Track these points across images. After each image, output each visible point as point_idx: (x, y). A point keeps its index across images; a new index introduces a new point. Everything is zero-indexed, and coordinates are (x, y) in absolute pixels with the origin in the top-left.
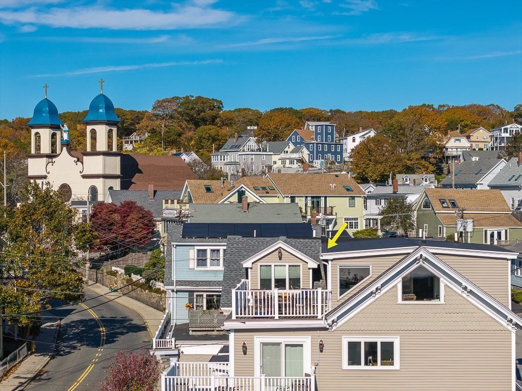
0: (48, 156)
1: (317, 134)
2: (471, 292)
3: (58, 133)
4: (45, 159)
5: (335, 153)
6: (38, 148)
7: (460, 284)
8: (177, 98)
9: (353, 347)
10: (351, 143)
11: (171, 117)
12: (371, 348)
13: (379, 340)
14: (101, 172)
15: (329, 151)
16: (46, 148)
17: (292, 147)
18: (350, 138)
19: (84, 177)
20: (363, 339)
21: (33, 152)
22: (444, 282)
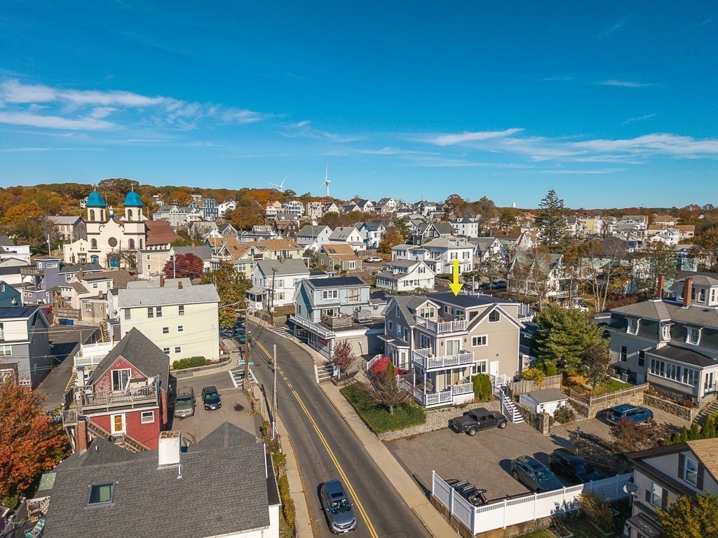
0: (100, 223)
1: (205, 204)
2: (510, 318)
3: (104, 210)
4: (98, 224)
5: (215, 213)
6: (93, 217)
10: (223, 208)
12: (479, 339)
13: (482, 336)
14: (136, 232)
15: (212, 212)
16: (98, 218)
17: (195, 210)
18: (220, 206)
19: (125, 234)
20: (477, 336)
21: (89, 219)
22: (501, 314)
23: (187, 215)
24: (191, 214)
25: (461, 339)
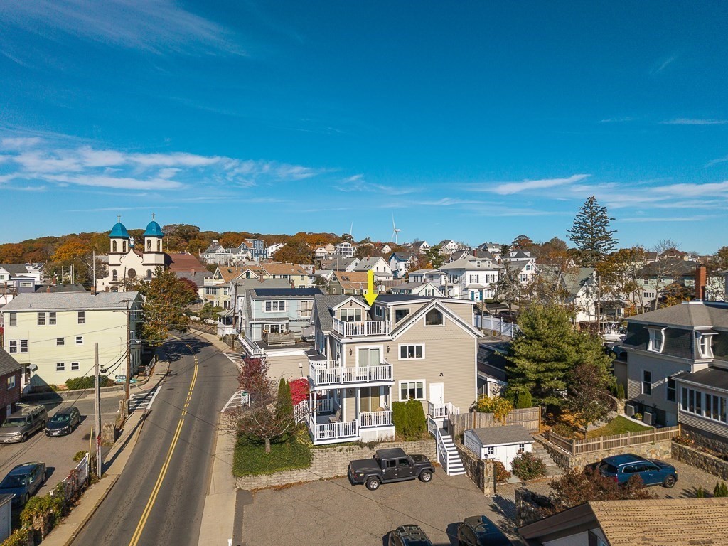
0: (121, 254)
1: (254, 245)
3: (127, 241)
4: (119, 255)
5: (263, 254)
6: (115, 249)
7: (452, 316)
8: (175, 225)
9: (403, 349)
10: (272, 250)
11: (172, 235)
12: (411, 349)
13: (415, 345)
14: (154, 263)
15: (261, 253)
16: (119, 249)
17: (242, 251)
18: (270, 247)
19: (143, 265)
20: (408, 345)
21: (112, 251)
22: (445, 315)
23: (234, 256)
24: (238, 255)
25: (381, 346)
